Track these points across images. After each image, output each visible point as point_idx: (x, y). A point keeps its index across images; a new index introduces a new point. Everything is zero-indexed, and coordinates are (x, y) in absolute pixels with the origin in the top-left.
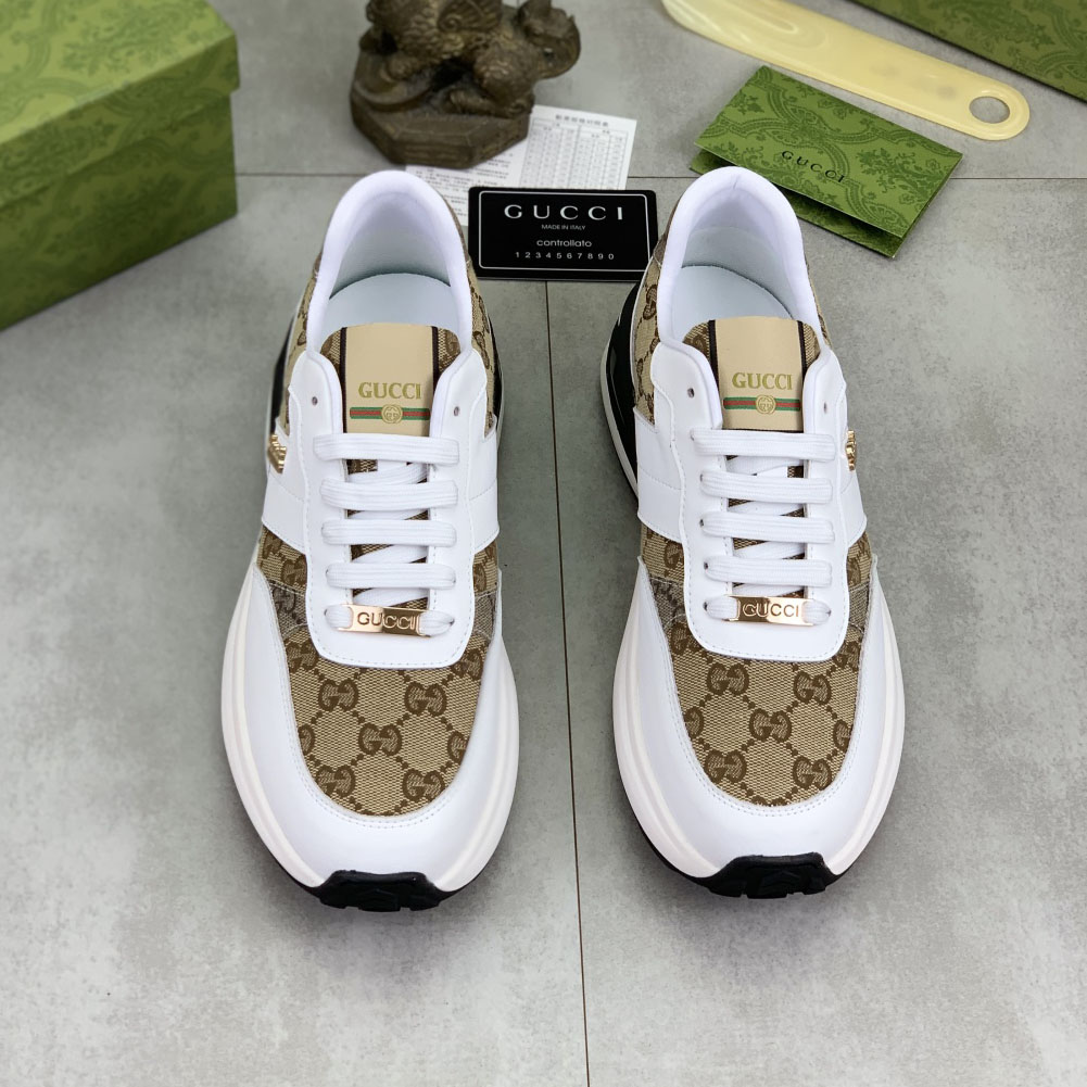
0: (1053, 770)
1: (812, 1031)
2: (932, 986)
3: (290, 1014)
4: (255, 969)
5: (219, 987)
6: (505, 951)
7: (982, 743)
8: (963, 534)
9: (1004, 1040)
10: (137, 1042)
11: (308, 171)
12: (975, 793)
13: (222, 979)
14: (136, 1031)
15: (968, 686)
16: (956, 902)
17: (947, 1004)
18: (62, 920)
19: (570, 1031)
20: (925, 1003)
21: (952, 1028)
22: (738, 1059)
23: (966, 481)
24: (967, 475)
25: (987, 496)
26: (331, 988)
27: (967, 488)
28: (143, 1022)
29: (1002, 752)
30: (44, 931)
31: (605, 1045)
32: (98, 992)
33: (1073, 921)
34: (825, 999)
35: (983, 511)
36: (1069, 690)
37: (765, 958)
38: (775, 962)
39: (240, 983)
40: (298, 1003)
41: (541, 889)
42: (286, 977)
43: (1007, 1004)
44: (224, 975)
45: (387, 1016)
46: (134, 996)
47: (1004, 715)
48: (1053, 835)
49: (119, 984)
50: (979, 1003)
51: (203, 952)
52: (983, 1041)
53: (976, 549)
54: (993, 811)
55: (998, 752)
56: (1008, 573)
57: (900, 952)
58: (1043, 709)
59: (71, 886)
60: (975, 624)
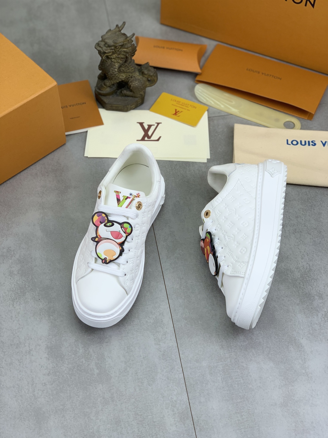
0: (296, 270)
1: (241, 350)
2: (272, 333)
3: (98, 365)
4: (86, 354)
5: (77, 361)
6: (155, 340)
9: (294, 345)
10: (57, 379)
12: (276, 279)
13: (78, 358)
14: (56, 376)
17: (277, 337)
18: (31, 349)
19: (176, 359)
20: (271, 338)
22: (223, 360)
26: (108, 357)
28: (58, 374)
29: (281, 267)
30: (26, 352)
31: (186, 362)
32: (44, 367)
33: (307, 310)
34: (244, 341)
36: (297, 248)
40: (100, 362)
41: (162, 321)
42: (95, 356)
43: (293, 335)
44: (78, 357)
45: (125, 362)
46: (54, 367)
48: (298, 287)
49: (49, 364)
50: (285, 336)
51: (72, 352)
52: (288, 346)
55: (280, 267)
57: (262, 325)
58: (291, 254)
59: (32, 339)
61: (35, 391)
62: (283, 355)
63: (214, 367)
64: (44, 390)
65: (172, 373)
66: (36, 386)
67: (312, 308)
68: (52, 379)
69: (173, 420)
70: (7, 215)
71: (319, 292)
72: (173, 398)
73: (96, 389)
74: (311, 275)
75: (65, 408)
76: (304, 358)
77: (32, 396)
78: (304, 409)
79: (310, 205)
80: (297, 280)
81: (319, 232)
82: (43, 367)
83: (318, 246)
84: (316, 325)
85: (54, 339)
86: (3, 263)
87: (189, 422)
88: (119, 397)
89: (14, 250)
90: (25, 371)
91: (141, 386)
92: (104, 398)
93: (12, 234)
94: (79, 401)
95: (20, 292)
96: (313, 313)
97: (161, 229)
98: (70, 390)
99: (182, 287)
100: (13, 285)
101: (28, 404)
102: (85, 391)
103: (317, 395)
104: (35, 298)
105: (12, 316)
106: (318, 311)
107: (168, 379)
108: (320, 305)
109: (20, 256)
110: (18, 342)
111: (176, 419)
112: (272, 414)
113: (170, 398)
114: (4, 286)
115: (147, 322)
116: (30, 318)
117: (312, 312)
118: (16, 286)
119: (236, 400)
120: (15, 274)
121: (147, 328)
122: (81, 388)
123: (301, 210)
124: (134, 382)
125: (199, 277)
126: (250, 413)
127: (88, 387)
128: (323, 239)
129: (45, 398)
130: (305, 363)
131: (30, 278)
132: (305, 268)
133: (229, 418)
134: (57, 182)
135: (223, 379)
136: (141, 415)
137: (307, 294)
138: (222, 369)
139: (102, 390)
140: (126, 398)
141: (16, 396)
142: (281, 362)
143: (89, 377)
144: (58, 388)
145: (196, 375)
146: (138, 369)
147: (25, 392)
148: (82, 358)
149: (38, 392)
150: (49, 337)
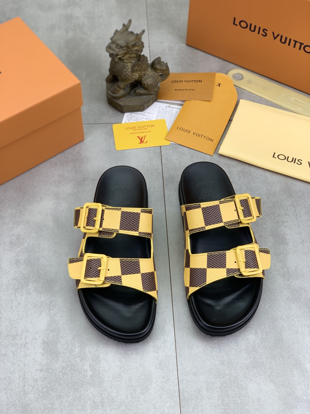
1: (242, 368)
2: (277, 354)
3: (92, 367)
4: (82, 354)
5: (72, 360)
6: (153, 347)
7: (290, 283)
8: (283, 222)
9: (298, 369)
10: (49, 376)
11: (92, 123)
12: (288, 297)
14: (48, 373)
15: (285, 266)
16: (283, 329)
17: (281, 359)
18: (26, 342)
19: (173, 370)
20: (275, 359)
21: (283, 366)
22: (221, 377)
23: (283, 206)
24: (283, 205)
25: (289, 210)
26: (104, 359)
27: (283, 208)
28: (50, 371)
29: (295, 285)
30: (22, 345)
31: (183, 374)
32: (37, 362)
34: (246, 359)
35: (288, 215)
37: (229, 347)
38: (231, 348)
39: (78, 358)
40: (94, 364)
41: (164, 328)
42: (91, 356)
43: (299, 358)
44: (73, 356)
45: (120, 367)
46: (47, 363)
47: (296, 274)
49: (43, 360)
50: (290, 358)
51: (67, 350)
52: (292, 369)
53: (286, 226)
54: (293, 302)
56: (296, 233)
57: (267, 344)
58: (307, 272)
59: (29, 332)
60: (286, 248)
61: (25, 386)
62: (286, 378)
63: (211, 383)
64: (34, 386)
65: (168, 384)
66: (27, 381)
68: (44, 375)
70: (21, 201)
72: (165, 411)
73: (87, 391)
75: (54, 407)
76: (308, 384)
77: (22, 390)
85: (51, 334)
88: (109, 403)
89: (23, 238)
91: (134, 394)
92: (93, 402)
93: (23, 221)
94: (69, 401)
95: (23, 282)
98: (60, 390)
100: (18, 274)
101: (17, 399)
102: (76, 392)
104: (38, 290)
105: (12, 306)
107: (162, 389)
109: (28, 245)
110: (15, 333)
113: (161, 410)
114: (9, 274)
116: (30, 310)
118: (20, 276)
120: (21, 263)
122: (72, 388)
124: (126, 388)
127: (79, 388)
131: (36, 269)
134: (75, 173)
135: (219, 397)
138: (220, 386)
139: (93, 393)
140: (116, 405)
141: (6, 389)
142: (282, 386)
143: (82, 378)
144: (49, 386)
145: (192, 389)
146: (133, 375)
147: (15, 386)
148: (77, 358)
149: (28, 388)
150: (47, 331)
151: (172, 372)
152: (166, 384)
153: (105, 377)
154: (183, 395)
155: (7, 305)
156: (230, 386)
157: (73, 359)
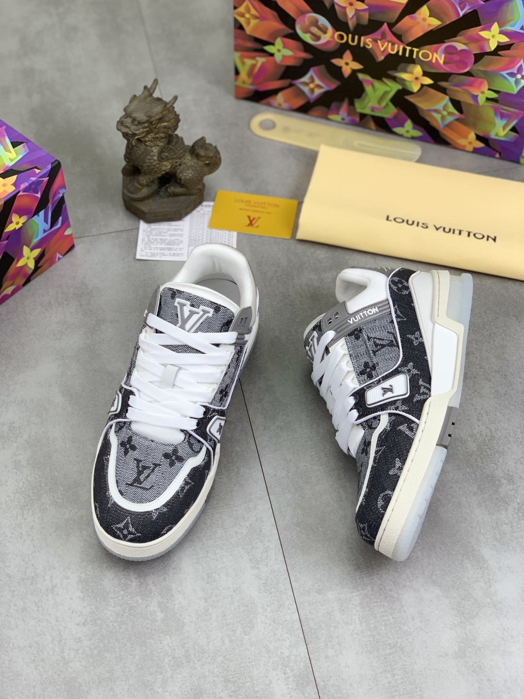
61: (63, 652)
62: (455, 576)
63: (346, 600)
64: (79, 650)
65: (281, 612)
66: (65, 644)
67: (497, 499)
69: (286, 687)
70: (5, 370)
71: (507, 472)
72: (283, 653)
73: (161, 643)
74: (493, 446)
75: (114, 675)
76: (489, 579)
77: (60, 659)
78: (491, 661)
79: (487, 333)
80: (472, 455)
81: (504, 376)
82: (75, 613)
83: (503, 398)
84: (504, 526)
85: (90, 566)
86: (4, 448)
87: (311, 690)
88: (197, 655)
89: (19, 427)
90: (46, 620)
91: (233, 636)
92: (173, 658)
93: (15, 401)
94: (135, 663)
95: (32, 495)
96: (500, 506)
97: (252, 383)
98: (119, 648)
99: (290, 474)
100: (21, 484)
101: (55, 673)
102: (144, 648)
103: (512, 636)
104: (57, 502)
105: (22, 533)
106: (507, 504)
107: (274, 622)
108: (510, 493)
109: (30, 436)
111: (290, 686)
112: (442, 671)
113: (279, 654)
114: (7, 485)
115: (236, 532)
116: (50, 535)
117: (498, 506)
118: (25, 485)
119: (384, 651)
120: (23, 465)
121: (237, 543)
122: (136, 643)
123: (474, 342)
124: (220, 629)
125: (316, 457)
126: (407, 670)
127: (147, 641)
128: (510, 388)
129: (81, 662)
130: (490, 586)
131: (48, 471)
132: (484, 436)
133: (374, 681)
134: (83, 314)
135: (361, 619)
136: (235, 683)
137: (488, 476)
138: (359, 602)
139: (170, 645)
140: (209, 656)
141: (34, 661)
142: (452, 587)
143: (149, 625)
144: (101, 645)
145: (319, 614)
146: (227, 608)
147: (48, 653)
148: (137, 596)
149: (69, 653)
150: (83, 563)
151: (285, 594)
152: (278, 613)
153: (185, 618)
154: (307, 625)
155: (12, 533)
156: (375, 600)
157: (131, 598)
